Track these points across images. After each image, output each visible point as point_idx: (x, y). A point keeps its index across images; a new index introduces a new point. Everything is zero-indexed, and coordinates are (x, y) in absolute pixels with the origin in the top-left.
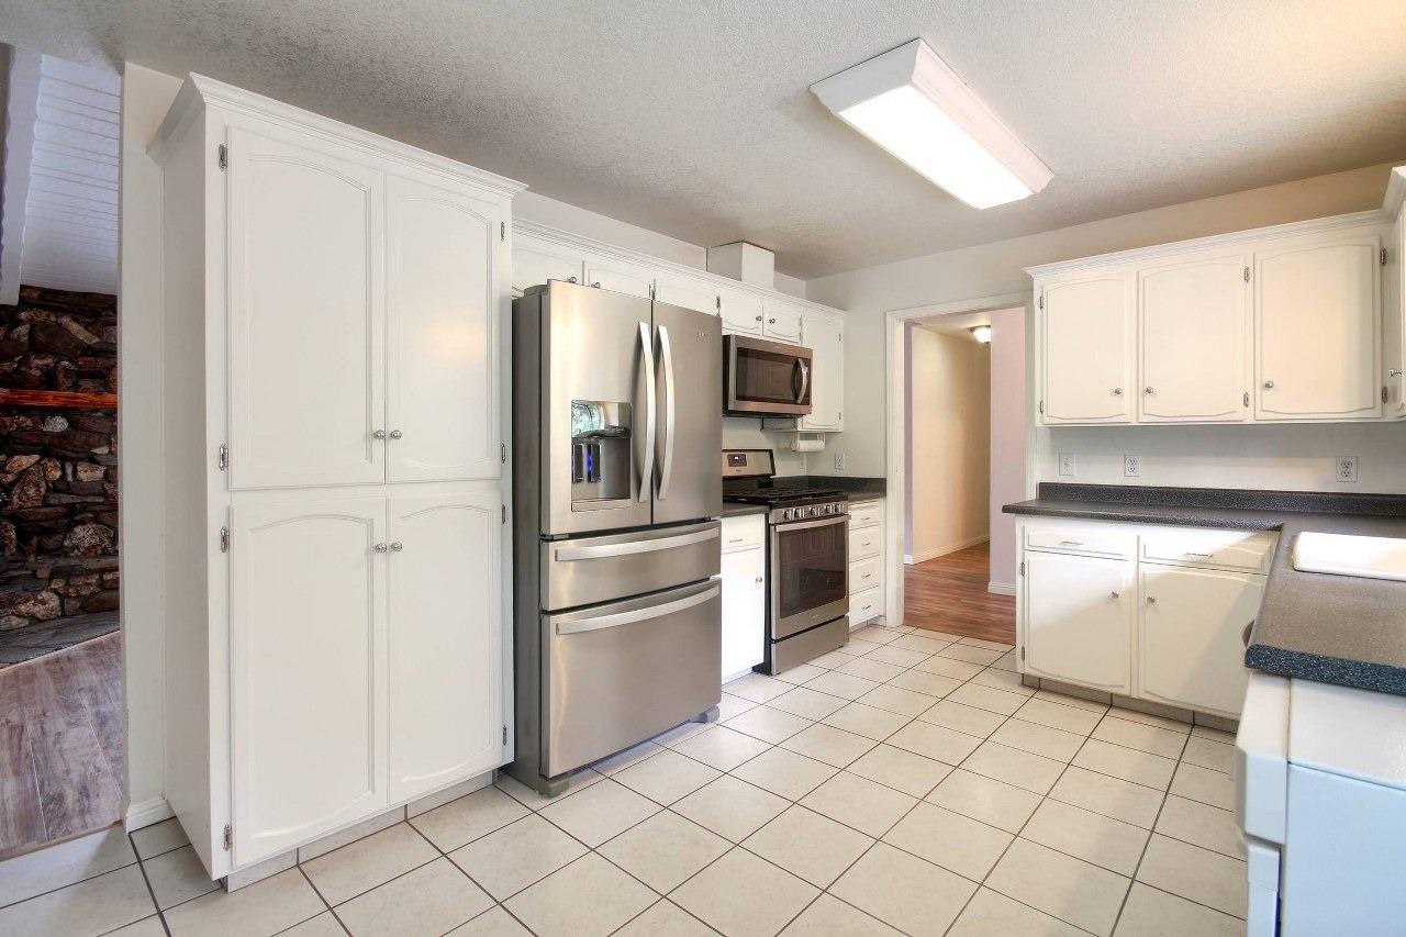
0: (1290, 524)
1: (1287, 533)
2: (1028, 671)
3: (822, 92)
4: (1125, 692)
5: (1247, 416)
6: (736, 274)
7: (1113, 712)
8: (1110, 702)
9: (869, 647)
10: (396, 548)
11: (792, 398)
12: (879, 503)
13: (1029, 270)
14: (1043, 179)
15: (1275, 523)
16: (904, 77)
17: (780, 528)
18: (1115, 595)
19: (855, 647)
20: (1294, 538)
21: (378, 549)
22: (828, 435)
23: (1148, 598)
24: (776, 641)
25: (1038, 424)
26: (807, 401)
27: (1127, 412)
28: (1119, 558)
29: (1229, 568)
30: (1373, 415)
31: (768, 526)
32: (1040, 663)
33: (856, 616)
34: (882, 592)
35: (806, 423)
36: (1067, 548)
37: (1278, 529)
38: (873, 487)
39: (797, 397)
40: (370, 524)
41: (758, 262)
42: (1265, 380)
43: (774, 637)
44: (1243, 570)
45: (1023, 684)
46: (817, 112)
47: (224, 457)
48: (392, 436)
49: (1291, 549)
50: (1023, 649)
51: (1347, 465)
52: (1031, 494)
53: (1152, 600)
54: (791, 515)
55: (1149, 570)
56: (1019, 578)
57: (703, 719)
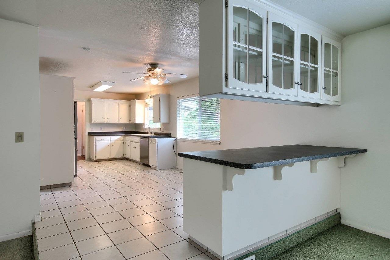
4: (109, 158)
5: (118, 122)
13: (91, 98)
18: (108, 145)
25: (92, 122)
27: (105, 121)
28: (108, 141)
29: (119, 140)
30: (129, 123)
36: (101, 140)
37: (125, 135)
42: (120, 118)
45: (94, 162)
50: (95, 156)
52: (87, 134)
53: (112, 145)
56: (95, 146)
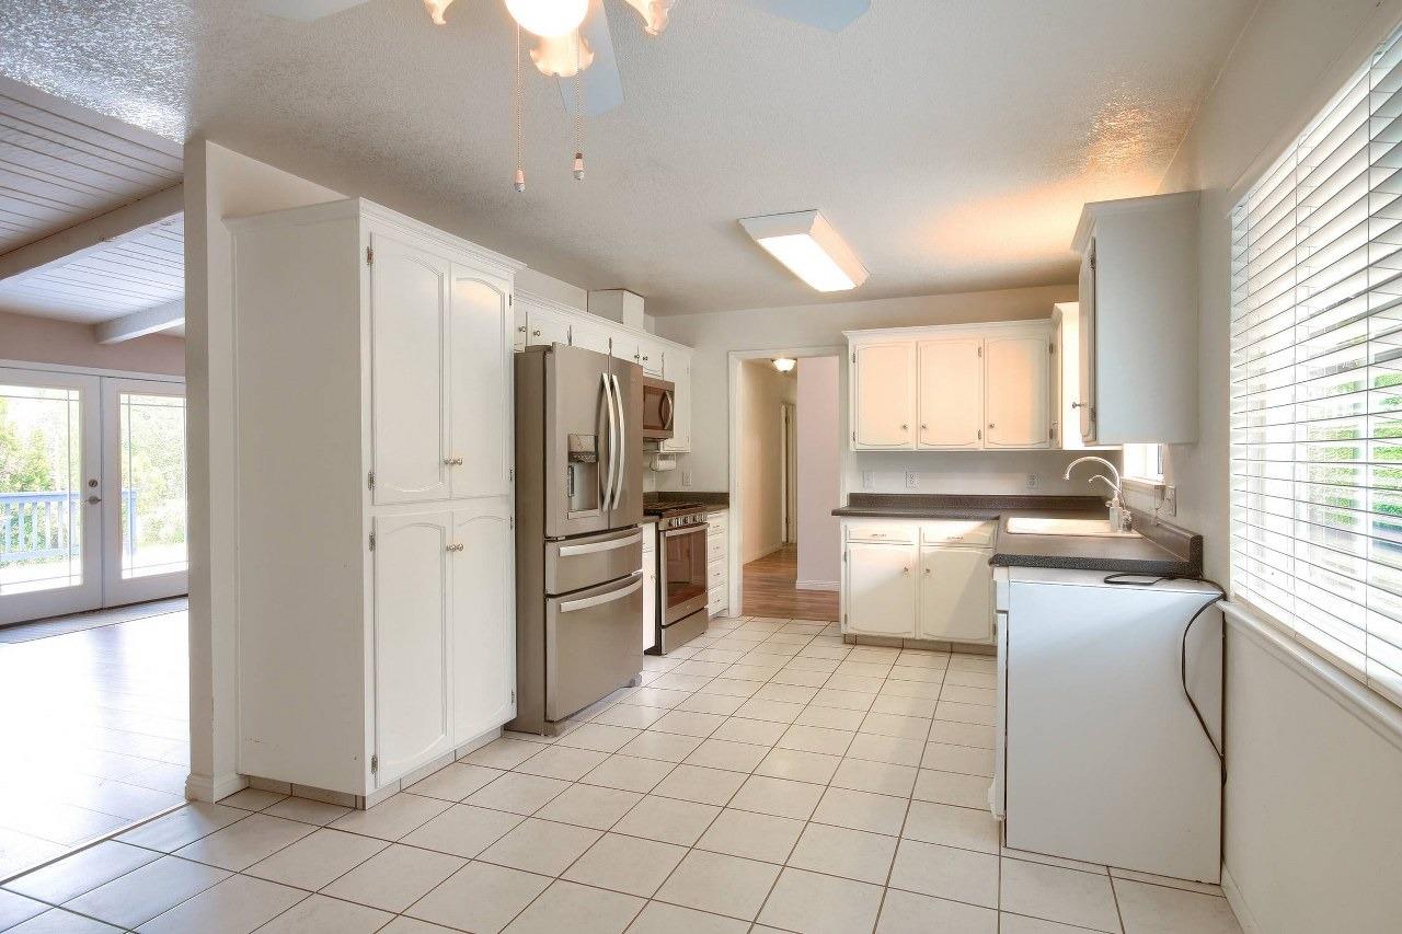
0: (1003, 515)
1: (1002, 520)
2: (850, 631)
3: (749, 226)
4: (912, 636)
5: (980, 446)
6: (619, 319)
7: (904, 651)
8: (902, 645)
9: (725, 632)
10: (460, 548)
11: (660, 425)
12: (723, 513)
13: (847, 334)
14: (863, 277)
15: (995, 515)
16: (805, 229)
17: (669, 534)
18: (906, 570)
19: (714, 632)
20: (1006, 521)
21: (448, 549)
22: (679, 455)
23: (924, 569)
24: (664, 627)
25: (852, 449)
26: (671, 428)
27: (909, 441)
28: (908, 544)
29: (969, 545)
30: (1045, 446)
31: (658, 532)
32: (856, 624)
33: (712, 608)
34: (726, 589)
35: (667, 446)
36: (875, 539)
37: (997, 518)
38: (720, 500)
39: (664, 425)
40: (442, 530)
41: (633, 305)
42: (991, 422)
43: (663, 623)
44: (977, 546)
45: (845, 643)
46: (740, 234)
47: (372, 480)
48: (455, 462)
49: (1006, 526)
50: (846, 616)
51: (1032, 478)
52: (843, 503)
53: (928, 571)
54: (674, 524)
55: (927, 550)
56: (842, 564)
57: (632, 684)
